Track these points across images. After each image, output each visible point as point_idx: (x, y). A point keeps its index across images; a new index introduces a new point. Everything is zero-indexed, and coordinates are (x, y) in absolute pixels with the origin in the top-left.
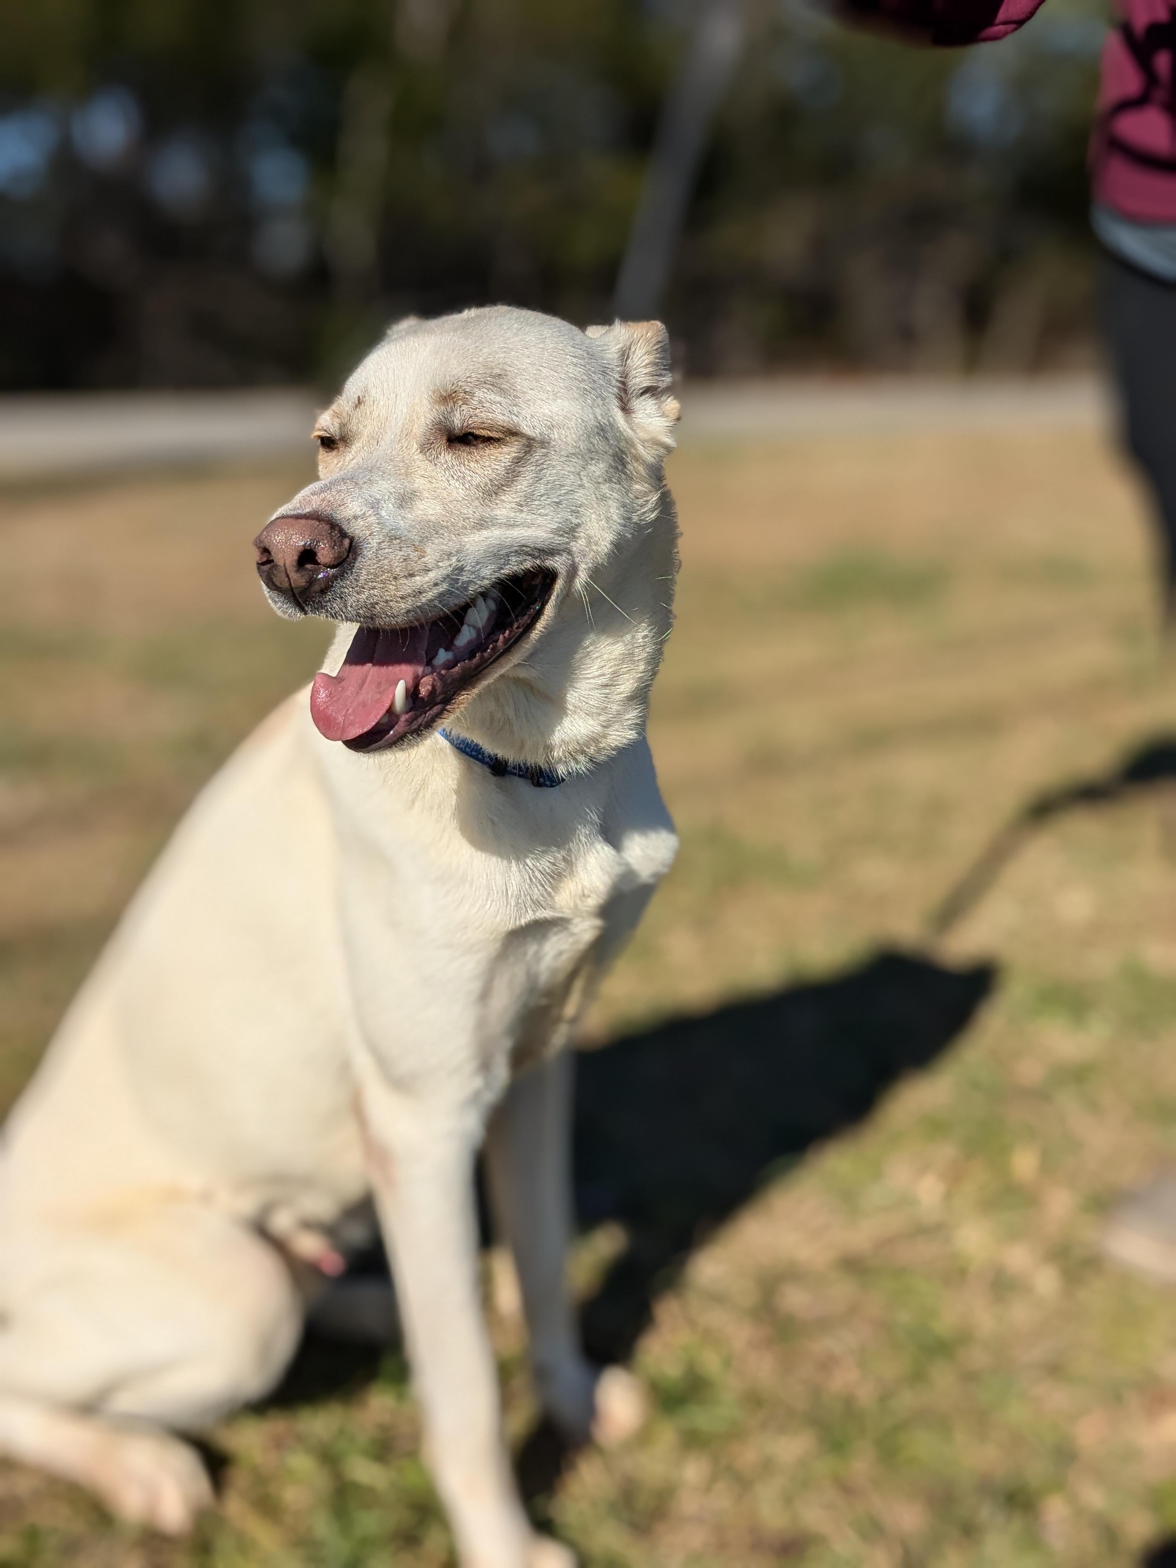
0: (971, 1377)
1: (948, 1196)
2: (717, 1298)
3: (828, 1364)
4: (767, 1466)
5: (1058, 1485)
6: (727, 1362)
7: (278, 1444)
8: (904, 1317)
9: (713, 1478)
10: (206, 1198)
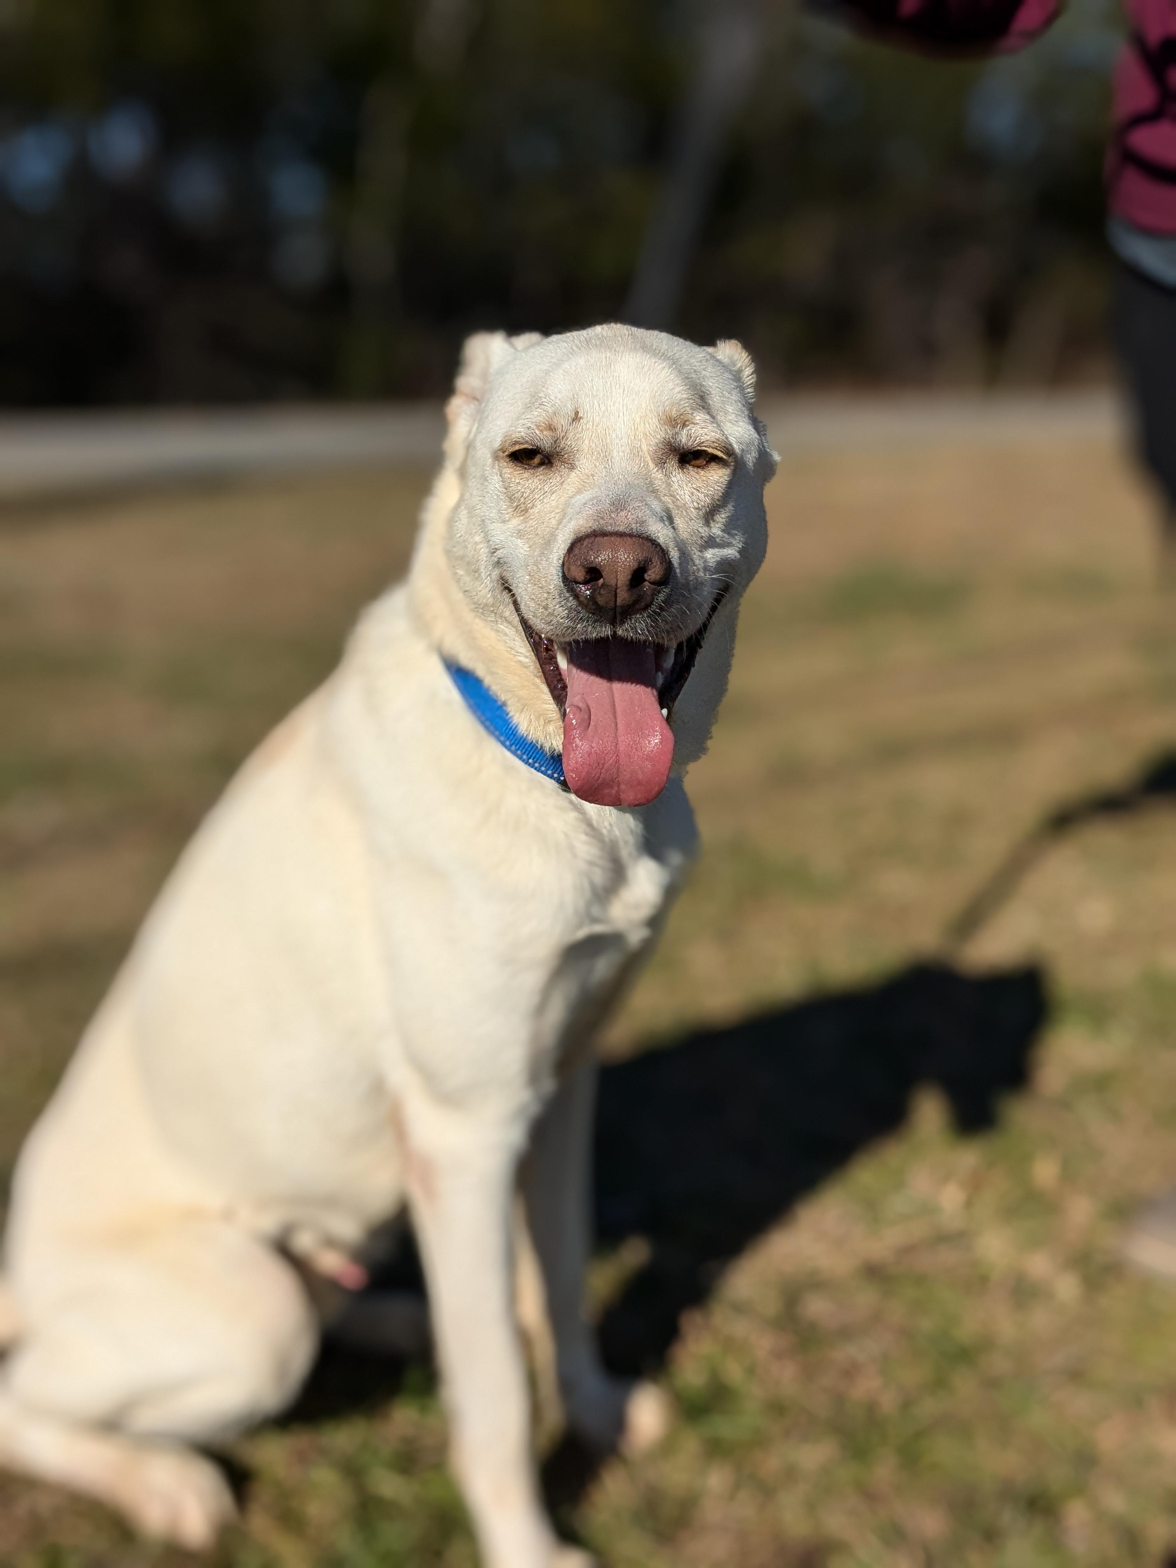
0: (992, 1383)
1: (969, 1204)
2: (740, 1308)
3: (851, 1372)
4: (790, 1474)
5: (1079, 1489)
6: (751, 1371)
7: (302, 1459)
8: (926, 1324)
9: (737, 1486)
10: (228, 1215)
